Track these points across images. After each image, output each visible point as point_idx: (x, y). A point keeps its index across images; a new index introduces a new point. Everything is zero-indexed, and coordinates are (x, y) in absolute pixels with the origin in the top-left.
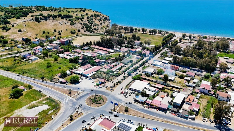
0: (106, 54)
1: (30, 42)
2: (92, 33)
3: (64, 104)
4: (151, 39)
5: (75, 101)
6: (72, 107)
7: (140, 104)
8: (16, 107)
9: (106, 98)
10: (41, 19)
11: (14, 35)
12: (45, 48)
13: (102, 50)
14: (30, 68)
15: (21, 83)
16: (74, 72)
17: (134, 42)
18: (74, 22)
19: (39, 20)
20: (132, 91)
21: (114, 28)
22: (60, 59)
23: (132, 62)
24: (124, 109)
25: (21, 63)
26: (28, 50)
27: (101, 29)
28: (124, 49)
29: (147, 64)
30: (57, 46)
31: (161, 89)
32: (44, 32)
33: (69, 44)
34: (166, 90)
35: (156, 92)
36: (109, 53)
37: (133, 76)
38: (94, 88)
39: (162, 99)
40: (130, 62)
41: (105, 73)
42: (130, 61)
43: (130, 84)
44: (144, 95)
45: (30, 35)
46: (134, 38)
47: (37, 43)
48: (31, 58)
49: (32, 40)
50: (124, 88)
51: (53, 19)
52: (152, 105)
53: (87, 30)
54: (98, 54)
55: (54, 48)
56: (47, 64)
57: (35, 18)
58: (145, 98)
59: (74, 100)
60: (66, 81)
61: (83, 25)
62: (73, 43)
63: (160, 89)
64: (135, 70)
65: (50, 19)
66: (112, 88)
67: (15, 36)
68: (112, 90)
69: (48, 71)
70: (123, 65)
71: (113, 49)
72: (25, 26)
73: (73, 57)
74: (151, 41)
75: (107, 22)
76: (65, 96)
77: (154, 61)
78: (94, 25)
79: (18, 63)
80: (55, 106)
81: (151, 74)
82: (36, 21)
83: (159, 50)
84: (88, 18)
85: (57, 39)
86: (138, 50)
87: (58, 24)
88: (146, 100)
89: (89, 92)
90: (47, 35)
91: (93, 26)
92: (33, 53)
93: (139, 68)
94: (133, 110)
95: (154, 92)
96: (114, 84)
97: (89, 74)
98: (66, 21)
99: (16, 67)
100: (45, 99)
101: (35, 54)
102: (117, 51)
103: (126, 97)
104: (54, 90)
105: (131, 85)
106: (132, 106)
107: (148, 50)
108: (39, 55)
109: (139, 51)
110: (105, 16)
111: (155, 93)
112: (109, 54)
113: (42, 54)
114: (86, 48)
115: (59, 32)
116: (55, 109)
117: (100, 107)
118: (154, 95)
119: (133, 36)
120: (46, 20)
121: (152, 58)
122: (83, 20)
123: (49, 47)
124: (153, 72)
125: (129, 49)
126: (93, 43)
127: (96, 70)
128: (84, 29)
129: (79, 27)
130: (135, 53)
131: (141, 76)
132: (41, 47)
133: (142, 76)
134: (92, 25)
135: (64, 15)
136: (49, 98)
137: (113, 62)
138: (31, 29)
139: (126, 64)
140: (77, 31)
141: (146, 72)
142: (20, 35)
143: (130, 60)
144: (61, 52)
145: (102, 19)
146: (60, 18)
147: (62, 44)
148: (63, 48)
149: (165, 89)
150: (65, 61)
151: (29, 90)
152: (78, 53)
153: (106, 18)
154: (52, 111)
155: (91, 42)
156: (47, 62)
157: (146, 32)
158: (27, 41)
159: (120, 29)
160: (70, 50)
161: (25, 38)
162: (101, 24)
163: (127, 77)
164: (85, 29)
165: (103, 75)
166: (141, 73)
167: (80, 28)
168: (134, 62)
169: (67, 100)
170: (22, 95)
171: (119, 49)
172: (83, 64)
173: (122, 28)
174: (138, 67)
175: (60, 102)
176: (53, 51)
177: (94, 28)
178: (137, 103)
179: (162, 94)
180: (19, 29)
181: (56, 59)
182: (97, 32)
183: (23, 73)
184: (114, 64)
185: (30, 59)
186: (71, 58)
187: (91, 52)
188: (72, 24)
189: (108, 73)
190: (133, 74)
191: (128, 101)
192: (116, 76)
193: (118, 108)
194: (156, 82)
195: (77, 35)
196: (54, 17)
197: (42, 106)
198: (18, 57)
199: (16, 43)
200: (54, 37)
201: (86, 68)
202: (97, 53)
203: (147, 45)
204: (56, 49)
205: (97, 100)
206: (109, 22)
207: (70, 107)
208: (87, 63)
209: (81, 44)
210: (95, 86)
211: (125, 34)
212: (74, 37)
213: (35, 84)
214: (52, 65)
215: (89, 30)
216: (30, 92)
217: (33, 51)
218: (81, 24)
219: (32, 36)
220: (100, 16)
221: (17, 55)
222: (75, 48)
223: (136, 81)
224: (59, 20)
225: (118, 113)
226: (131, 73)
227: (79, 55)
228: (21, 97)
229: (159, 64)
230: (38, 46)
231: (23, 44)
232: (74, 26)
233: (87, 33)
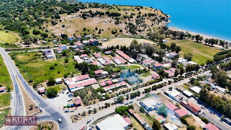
0: (122, 64)
1: (66, 39)
2: (135, 34)
10: (88, 16)
13: (123, 58)
16: (64, 82)
19: (86, 16)
27: (148, 31)
28: (148, 62)
32: (85, 29)
36: (126, 63)
40: (139, 82)
42: (140, 80)
45: (71, 31)
46: (173, 47)
47: (71, 40)
49: (69, 37)
53: (129, 31)
55: (79, 48)
57: (83, 14)
60: (44, 92)
65: (97, 16)
67: (57, 31)
69: (45, 74)
72: (71, 22)
75: (163, 22)
82: (82, 17)
84: (137, 17)
86: (165, 65)
87: (103, 22)
90: (87, 32)
98: (112, 20)
99: (28, 63)
100: (5, 109)
102: (139, 62)
110: (163, 16)
114: (108, 52)
115: (100, 30)
120: (93, 17)
122: (130, 19)
123: (74, 46)
125: (156, 62)
128: (127, 30)
129: (123, 26)
134: (138, 25)
135: (112, 13)
137: (116, 78)
138: (75, 25)
140: (118, 32)
142: (61, 30)
145: (157, 19)
146: (107, 15)
147: (91, 44)
148: (84, 49)
152: (95, 57)
153: (163, 18)
157: (201, 41)
158: (64, 36)
162: (153, 24)
164: (129, 29)
166: (138, 103)
167: (123, 28)
177: (139, 29)
180: (62, 25)
181: (66, 62)
182: (140, 34)
184: (116, 80)
188: (117, 23)
189: (95, 92)
190: (125, 101)
195: (116, 36)
196: (101, 14)
198: (42, 52)
199: (54, 38)
200: (90, 36)
202: (113, 61)
206: (167, 23)
212: (112, 38)
215: (132, 31)
218: (126, 23)
220: (156, 16)
224: (106, 18)
227: (92, 61)
231: (58, 39)
232: (118, 25)
233: (129, 34)
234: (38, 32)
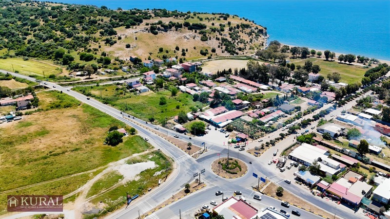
0: (253, 92)
1: (140, 64)
2: (235, 55)
3: (178, 165)
4: (340, 72)
5: (196, 162)
6: (190, 171)
7: (306, 187)
8: (112, 159)
9: (246, 167)
10: (159, 29)
11: (120, 52)
12: (160, 74)
13: (248, 84)
14: (136, 103)
15: (121, 123)
16: (198, 117)
17: (308, 75)
18: (207, 35)
19: (156, 30)
20: (293, 162)
21: (272, 48)
22: (180, 94)
23: (300, 110)
24: (274, 190)
25: (125, 95)
26: (136, 76)
27: (250, 49)
28: (287, 87)
29: (327, 117)
30: (177, 72)
31: (351, 165)
32: (161, 50)
33: (196, 71)
34: (361, 169)
35: (340, 169)
36: (259, 90)
37: (298, 135)
38: (227, 146)
39: (350, 184)
40: (296, 110)
41: (248, 124)
42: (296, 108)
43: (292, 148)
44: (315, 171)
45: (141, 53)
46: (309, 67)
47: (150, 66)
48: (138, 88)
49: (144, 62)
50: (279, 154)
51: (176, 30)
52: (328, 192)
53: (226, 50)
54: (240, 91)
55: (174, 76)
56: (161, 99)
57: (151, 27)
58: (317, 178)
59: (194, 160)
60: (184, 129)
61: (221, 42)
62: (201, 70)
63: (348, 165)
64: (304, 124)
65: (171, 29)
66: (257, 151)
67: (120, 54)
68: (257, 153)
69: (161, 111)
70: (281, 113)
71: (266, 84)
72: (136, 39)
73: (199, 91)
74: (340, 76)
75: (263, 37)
76: (181, 152)
77: (343, 113)
78: (239, 42)
79: (122, 93)
80: (165, 166)
81: (333, 136)
82: (151, 32)
83: (355, 93)
84: (230, 30)
85: (179, 62)
86: (313, 89)
87: (183, 38)
88: (319, 182)
89: (219, 152)
90: (165, 54)
91: (237, 43)
92: (143, 80)
93: (312, 123)
94: (291, 195)
95: (337, 169)
96: (263, 145)
97: (221, 123)
98: (196, 34)
99: (118, 99)
100: (152, 152)
101: (145, 82)
102: (273, 87)
103: (282, 171)
104: (167, 141)
105: (292, 150)
106: (291, 188)
107: (332, 90)
108: (151, 85)
109: (315, 92)
110: (260, 28)
111: (337, 171)
112: (259, 93)
113: (155, 83)
114: (221, 79)
115: (183, 50)
116: (164, 171)
117: (234, 179)
118: (336, 174)
119: (306, 64)
120: (166, 31)
121: (339, 106)
122: (221, 32)
123: (165, 74)
124: (339, 133)
125: (296, 86)
126: (233, 72)
127: (234, 117)
128: (222, 48)
129: (214, 44)
130: (306, 94)
131: (314, 138)
132: (154, 72)
133: (316, 137)
134: (235, 41)
135: (194, 25)
136: (158, 153)
137: (264, 107)
138: (143, 44)
139: (286, 113)
140: (210, 51)
141: (325, 132)
142: (127, 52)
143: (296, 105)
144: (183, 83)
145: (254, 32)
146: (187, 28)
147: (186, 70)
148: (186, 77)
149: (359, 168)
150: (187, 97)
151: (132, 136)
152: (208, 86)
153: (261, 31)
154: (159, 173)
155: (230, 70)
156: (161, 96)
157: (332, 58)
158: (136, 61)
159: (283, 51)
160: (197, 81)
161: (134, 57)
162: (251, 40)
163: (287, 135)
164: (224, 47)
165: (245, 127)
166: (315, 131)
167: (216, 47)
168: (302, 111)
169: (183, 160)
170: (121, 141)
171: (277, 85)
172: (213, 106)
173: (288, 49)
174: (309, 120)
175: (173, 161)
176: (171, 80)
177: (239, 47)
178: (300, 184)
179: (351, 175)
180: (127, 44)
181: (174, 94)
182: (242, 53)
183: (126, 110)
184: (266, 110)
185: (137, 90)
186: (196, 93)
187: (229, 86)
188: (204, 39)
189: (253, 125)
190: (298, 131)
191: (284, 177)
192: (267, 132)
193: (265, 187)
194: (342, 152)
195: (209, 58)
196: (178, 26)
197: (146, 162)
198: (121, 84)
199: (121, 64)
200: (174, 59)
201: (217, 113)
202: (239, 89)
203: (332, 83)
204: (175, 78)
205: (230, 167)
206: (266, 37)
207: (187, 172)
208: (220, 105)
209: (215, 72)
210: (229, 143)
211: (292, 60)
212: (205, 61)
213: (141, 129)
214: (167, 102)
215: (230, 49)
216: (132, 139)
217: (142, 77)
218: (218, 39)
219: (143, 55)
220: (250, 27)
221: (120, 82)
222: (203, 78)
223: (302, 144)
224: (185, 32)
225: (264, 195)
226: (296, 130)
227: (210, 91)
228: (120, 144)
229: (353, 120)
230: (151, 71)
231: (130, 66)
232: (207, 42)
233: (227, 54)
234: (90, 56)
